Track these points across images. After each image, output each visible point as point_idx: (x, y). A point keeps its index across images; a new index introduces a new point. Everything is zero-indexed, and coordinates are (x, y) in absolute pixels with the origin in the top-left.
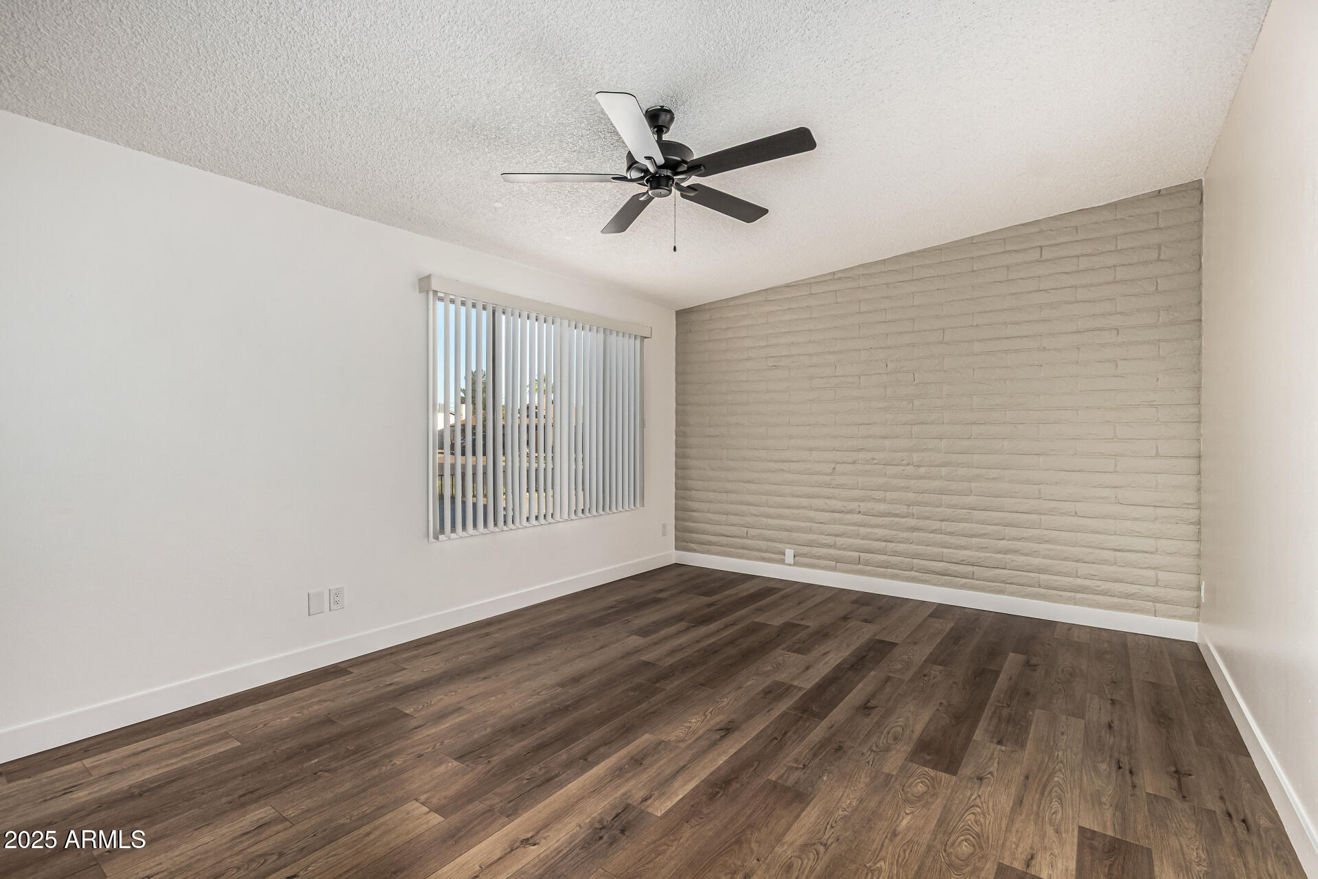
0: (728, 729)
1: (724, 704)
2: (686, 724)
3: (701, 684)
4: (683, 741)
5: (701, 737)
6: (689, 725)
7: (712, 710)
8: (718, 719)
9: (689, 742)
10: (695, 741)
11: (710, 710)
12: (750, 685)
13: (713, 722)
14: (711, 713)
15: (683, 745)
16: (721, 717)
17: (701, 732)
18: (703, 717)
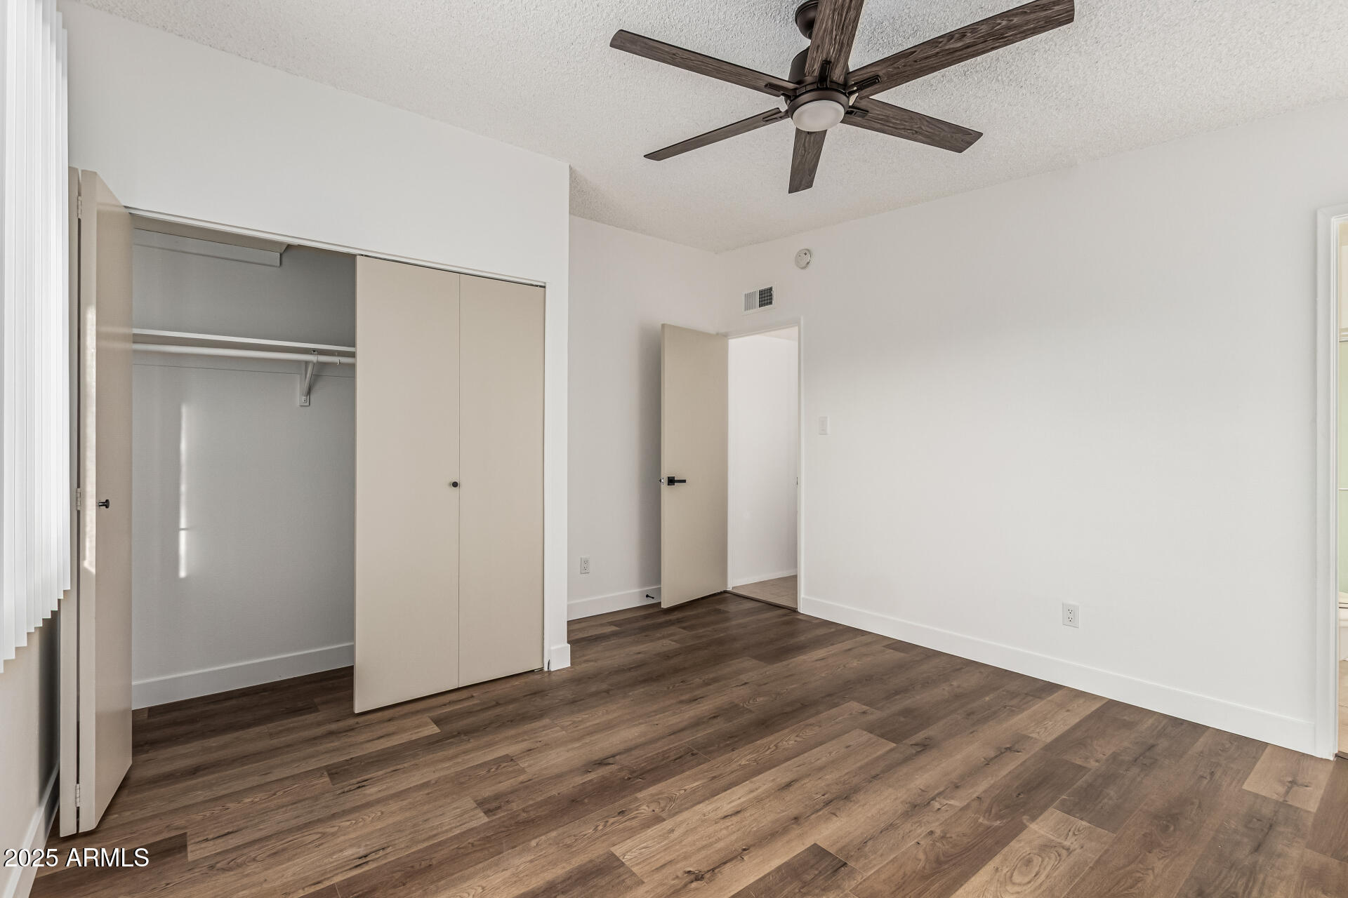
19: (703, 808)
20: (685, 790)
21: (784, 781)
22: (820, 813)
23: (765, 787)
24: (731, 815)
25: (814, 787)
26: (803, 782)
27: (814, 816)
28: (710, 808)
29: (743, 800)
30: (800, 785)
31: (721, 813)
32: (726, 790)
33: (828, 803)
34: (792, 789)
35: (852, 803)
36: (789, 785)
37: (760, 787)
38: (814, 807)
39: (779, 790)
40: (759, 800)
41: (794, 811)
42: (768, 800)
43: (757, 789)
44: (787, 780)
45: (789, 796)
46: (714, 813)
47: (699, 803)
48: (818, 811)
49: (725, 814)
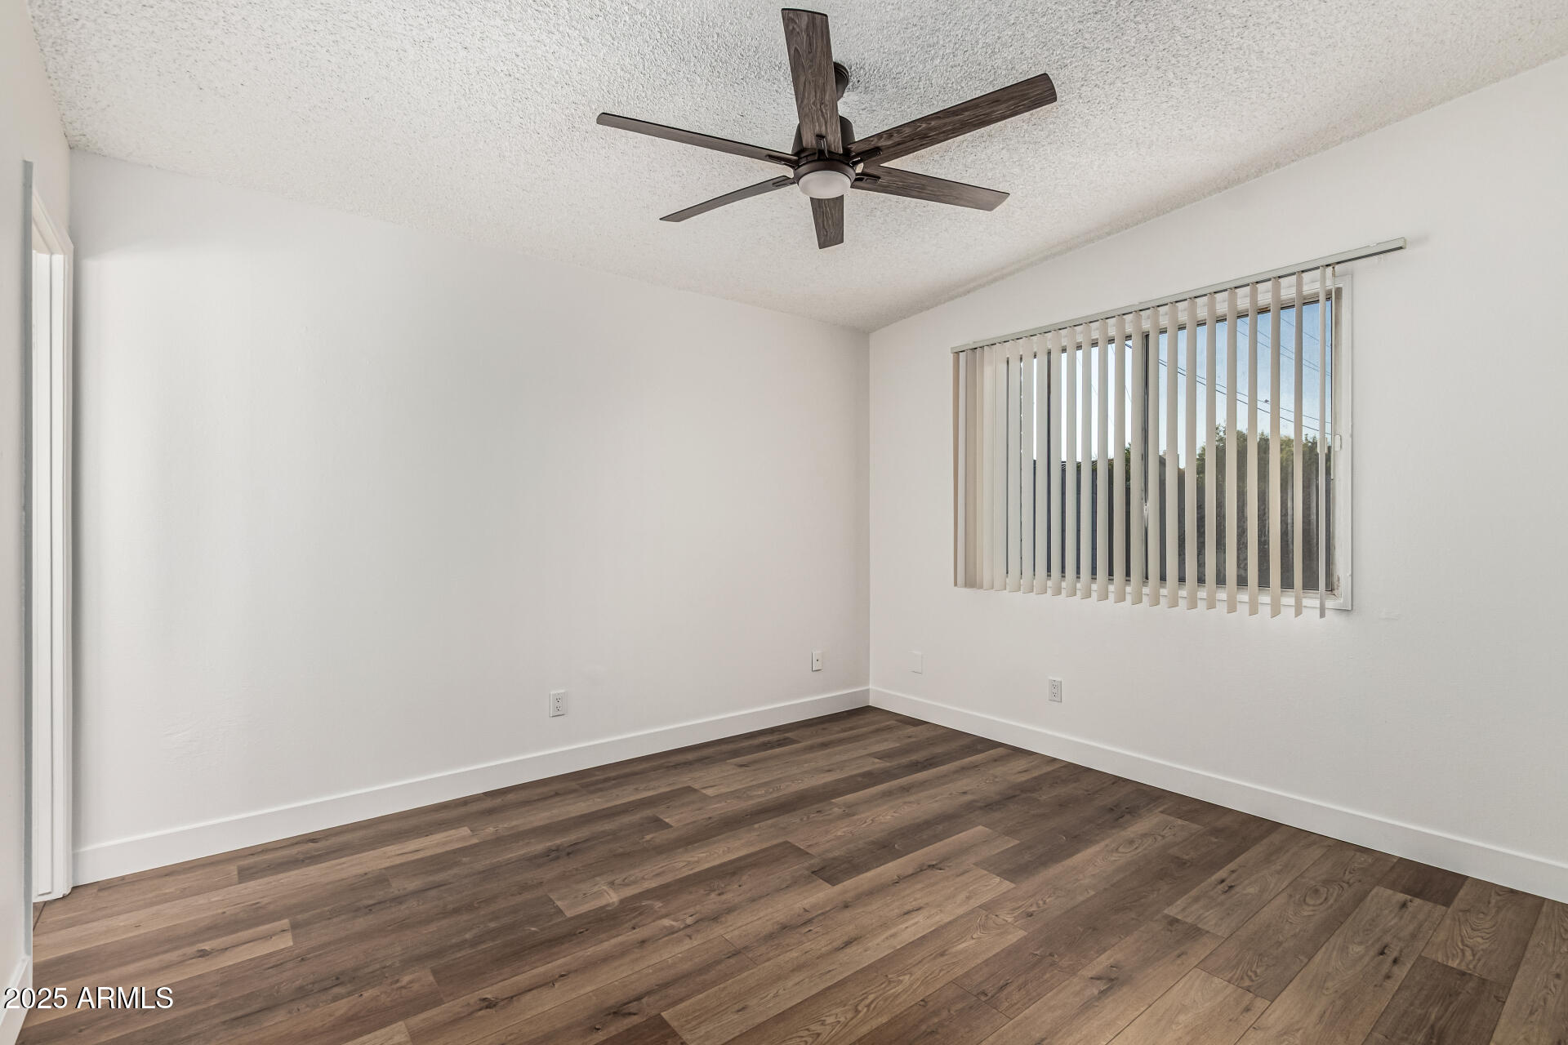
19: (946, 918)
20: (973, 938)
21: (854, 948)
22: (820, 912)
23: (879, 940)
24: (913, 911)
25: (818, 943)
26: (830, 947)
27: (828, 909)
28: (937, 918)
29: (903, 926)
30: (834, 944)
31: (925, 913)
32: (924, 937)
33: (809, 921)
34: (845, 939)
35: (781, 921)
36: (848, 944)
37: (884, 941)
38: (825, 918)
39: (861, 937)
40: (884, 926)
41: (847, 914)
42: (874, 926)
43: (887, 938)
44: (848, 950)
45: (850, 930)
46: (932, 913)
47: (950, 923)
48: (823, 914)
49: (920, 912)
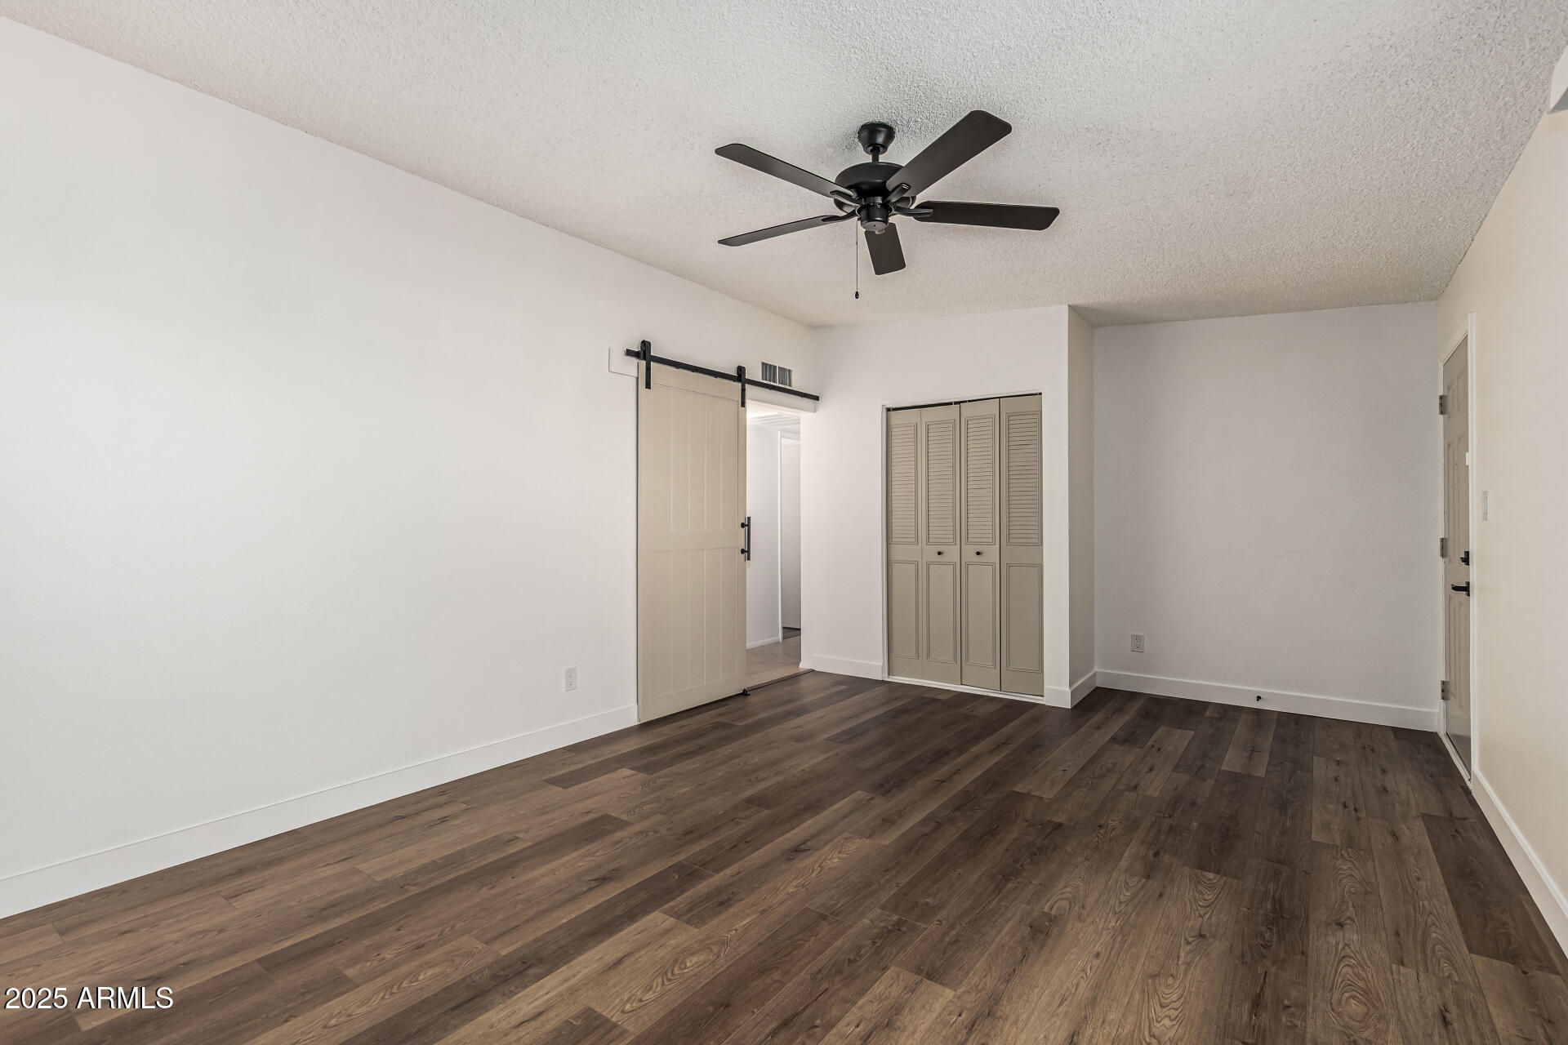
0: (796, 851)
1: (794, 883)
2: (845, 855)
3: (824, 918)
4: (846, 839)
5: (827, 843)
6: (840, 855)
7: (812, 873)
8: (807, 862)
9: (839, 838)
10: (834, 838)
11: (813, 875)
12: (744, 918)
13: (813, 858)
14: (813, 871)
15: (846, 835)
16: (802, 865)
17: (828, 847)
18: (824, 864)
